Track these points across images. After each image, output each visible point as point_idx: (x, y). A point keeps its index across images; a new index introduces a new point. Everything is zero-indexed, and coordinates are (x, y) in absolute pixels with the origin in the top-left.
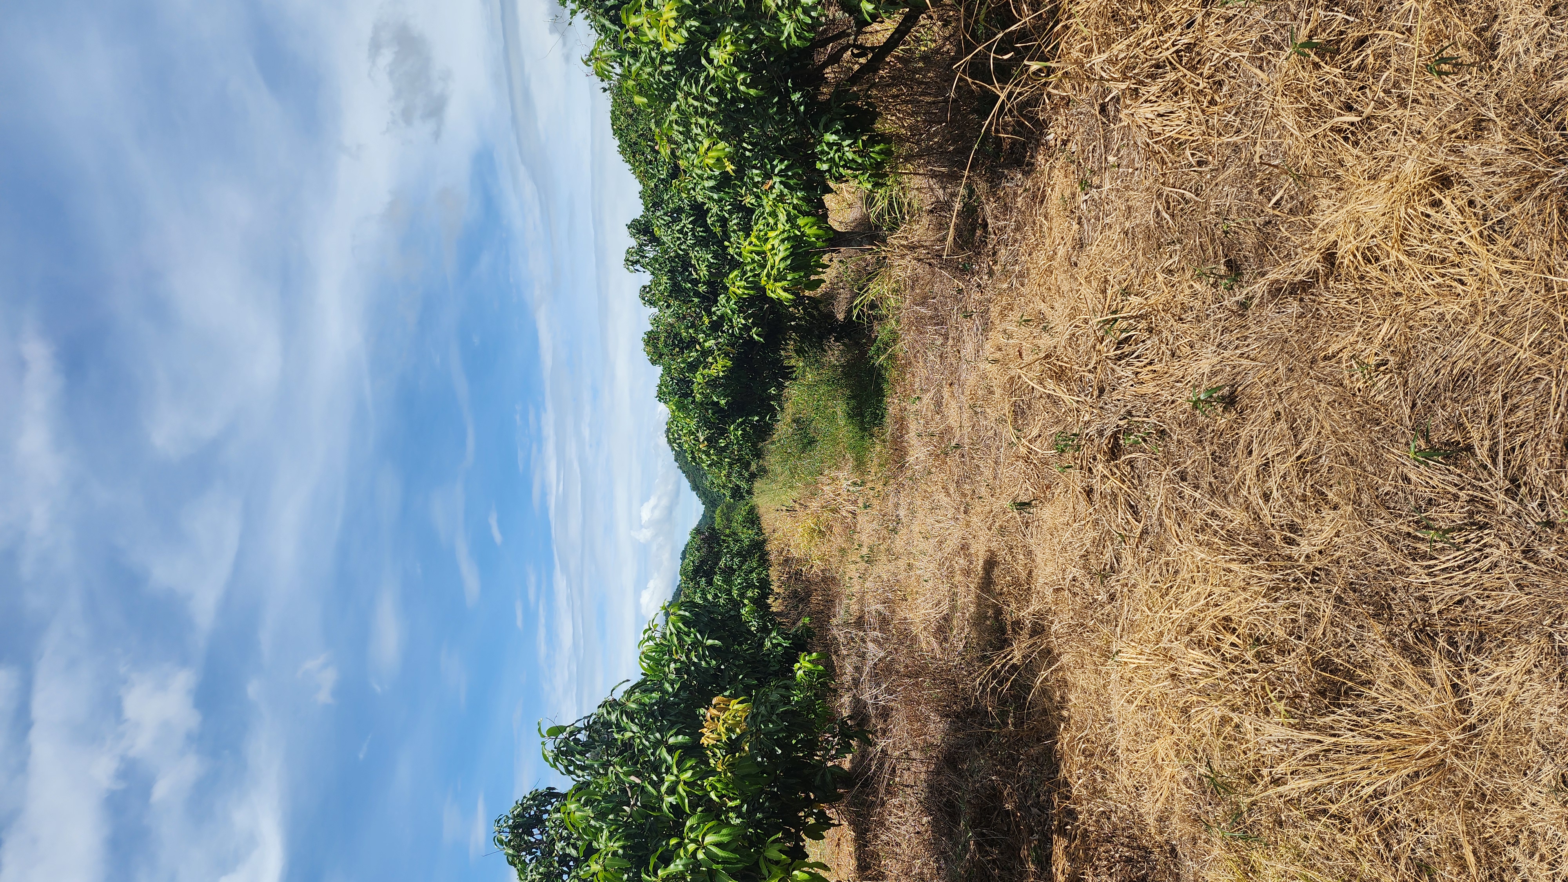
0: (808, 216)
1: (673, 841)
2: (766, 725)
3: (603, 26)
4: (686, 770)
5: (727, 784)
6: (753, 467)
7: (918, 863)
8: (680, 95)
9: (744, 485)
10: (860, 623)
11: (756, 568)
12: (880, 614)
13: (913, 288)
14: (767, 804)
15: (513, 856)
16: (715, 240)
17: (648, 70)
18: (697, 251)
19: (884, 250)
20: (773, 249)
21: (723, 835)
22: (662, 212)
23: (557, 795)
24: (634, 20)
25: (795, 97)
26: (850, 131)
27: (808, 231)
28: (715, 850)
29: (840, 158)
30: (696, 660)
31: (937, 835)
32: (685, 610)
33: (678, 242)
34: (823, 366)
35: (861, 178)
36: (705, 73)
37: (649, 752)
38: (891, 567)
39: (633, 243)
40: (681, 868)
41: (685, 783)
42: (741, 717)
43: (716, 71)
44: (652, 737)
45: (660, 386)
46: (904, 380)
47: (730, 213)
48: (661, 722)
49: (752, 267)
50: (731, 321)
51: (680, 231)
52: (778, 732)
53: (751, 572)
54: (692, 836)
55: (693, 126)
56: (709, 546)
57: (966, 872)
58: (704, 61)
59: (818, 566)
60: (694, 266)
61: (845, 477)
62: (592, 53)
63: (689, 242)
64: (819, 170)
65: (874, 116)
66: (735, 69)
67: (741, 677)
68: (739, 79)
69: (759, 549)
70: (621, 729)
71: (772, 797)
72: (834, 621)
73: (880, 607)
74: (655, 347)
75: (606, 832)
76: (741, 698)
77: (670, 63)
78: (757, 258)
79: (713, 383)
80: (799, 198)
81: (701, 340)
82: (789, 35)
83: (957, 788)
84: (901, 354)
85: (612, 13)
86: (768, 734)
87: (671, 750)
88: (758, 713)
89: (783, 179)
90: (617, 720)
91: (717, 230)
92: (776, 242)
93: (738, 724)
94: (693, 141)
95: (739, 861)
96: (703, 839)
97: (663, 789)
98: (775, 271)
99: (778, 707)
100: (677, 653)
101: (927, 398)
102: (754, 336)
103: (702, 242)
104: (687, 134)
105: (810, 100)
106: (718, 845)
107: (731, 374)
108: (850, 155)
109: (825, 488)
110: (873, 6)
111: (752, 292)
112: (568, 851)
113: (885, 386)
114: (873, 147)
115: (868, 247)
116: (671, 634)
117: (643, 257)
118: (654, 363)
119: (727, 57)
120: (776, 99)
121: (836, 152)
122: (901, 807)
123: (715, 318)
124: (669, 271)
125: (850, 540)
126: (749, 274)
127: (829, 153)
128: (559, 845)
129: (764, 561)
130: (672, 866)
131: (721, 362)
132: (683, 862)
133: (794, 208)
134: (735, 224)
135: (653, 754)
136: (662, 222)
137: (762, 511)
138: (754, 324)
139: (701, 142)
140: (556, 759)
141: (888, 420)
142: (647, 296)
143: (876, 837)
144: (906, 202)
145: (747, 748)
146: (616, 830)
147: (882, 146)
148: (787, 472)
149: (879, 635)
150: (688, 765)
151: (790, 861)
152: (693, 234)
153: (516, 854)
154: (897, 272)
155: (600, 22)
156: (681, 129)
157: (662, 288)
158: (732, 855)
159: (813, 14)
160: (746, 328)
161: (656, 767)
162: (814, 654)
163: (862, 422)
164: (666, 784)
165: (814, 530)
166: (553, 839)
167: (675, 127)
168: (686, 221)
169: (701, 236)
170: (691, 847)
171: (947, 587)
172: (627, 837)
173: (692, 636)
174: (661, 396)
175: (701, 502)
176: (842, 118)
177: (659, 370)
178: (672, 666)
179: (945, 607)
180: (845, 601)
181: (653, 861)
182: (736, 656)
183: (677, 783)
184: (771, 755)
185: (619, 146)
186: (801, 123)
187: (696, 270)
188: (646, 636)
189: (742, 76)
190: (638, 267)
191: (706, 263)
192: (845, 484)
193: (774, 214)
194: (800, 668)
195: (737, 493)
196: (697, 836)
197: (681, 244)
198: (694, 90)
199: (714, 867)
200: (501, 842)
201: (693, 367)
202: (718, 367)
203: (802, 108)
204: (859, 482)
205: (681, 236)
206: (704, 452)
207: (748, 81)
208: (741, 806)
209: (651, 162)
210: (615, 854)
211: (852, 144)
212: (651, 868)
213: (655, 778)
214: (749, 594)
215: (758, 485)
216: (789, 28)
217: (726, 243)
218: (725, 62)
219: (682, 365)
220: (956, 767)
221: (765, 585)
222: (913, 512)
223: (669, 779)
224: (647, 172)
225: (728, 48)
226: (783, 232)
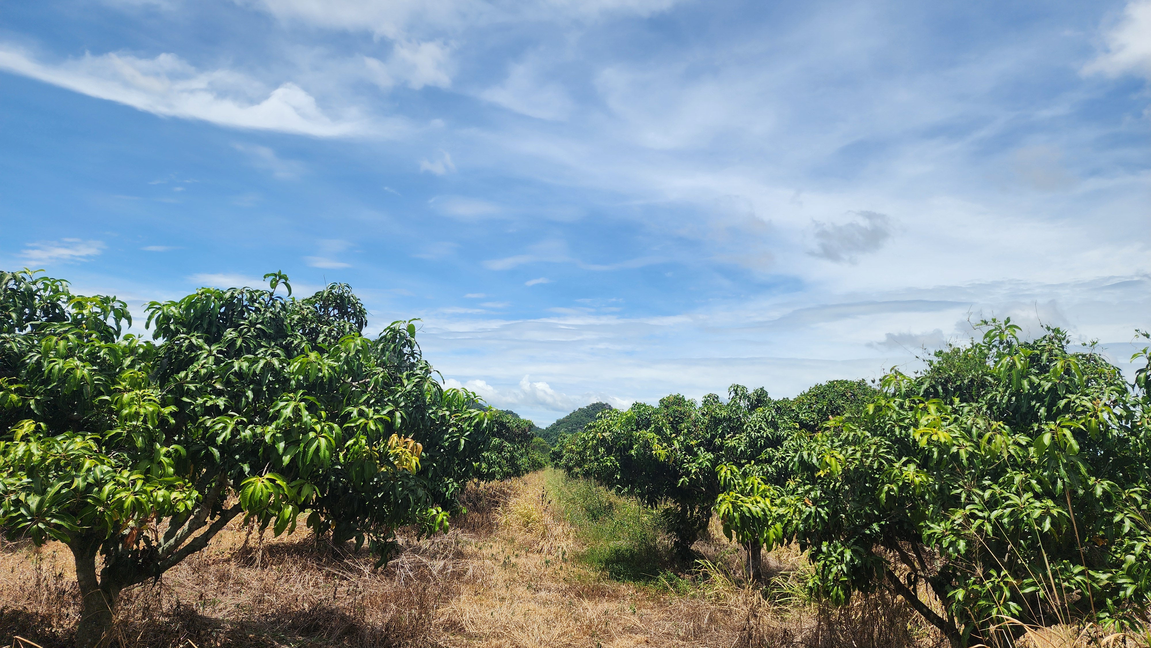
0: (783, 531)
1: (323, 414)
2: (400, 486)
3: (922, 384)
4: (376, 425)
5: (357, 454)
6: (577, 470)
7: (273, 599)
8: (877, 439)
9: (563, 461)
10: (460, 555)
11: (502, 470)
12: (465, 572)
13: (720, 611)
14: (341, 485)
15: (322, 296)
16: (755, 453)
17: (895, 416)
18: (746, 439)
19: (749, 588)
20: (757, 502)
21: (325, 452)
22: (774, 414)
23: (360, 327)
24: (932, 408)
25: (875, 527)
26: (853, 569)
27: (772, 531)
28: (315, 445)
29: (832, 562)
30: (450, 431)
31: (293, 616)
32: (487, 423)
33: (752, 425)
34: (655, 529)
35: (816, 577)
36: (895, 460)
37: (391, 398)
38: (500, 583)
39: (750, 391)
40: (305, 419)
41: (366, 424)
42: (406, 465)
43: (897, 468)
44: (402, 399)
45: (644, 405)
46: (648, 599)
47: (776, 466)
48: (412, 407)
49: (741, 483)
50: (693, 462)
51: (761, 428)
52: (395, 494)
53: (500, 467)
54: (326, 428)
55: (853, 448)
56: (519, 435)
57: (263, 641)
58: (904, 459)
59: (502, 520)
60: (734, 436)
61: (568, 545)
62: (901, 374)
63: (752, 433)
64: (821, 544)
65: (865, 591)
66: (900, 483)
67: (434, 464)
68: (893, 486)
69: (515, 472)
70: (408, 378)
71: (345, 489)
72: (459, 531)
73: (470, 572)
74: (674, 403)
75: (335, 364)
76: (420, 466)
77: (901, 433)
78: (748, 488)
79: (647, 445)
80: (797, 525)
81: (679, 438)
82: (932, 528)
83: (329, 636)
84: (667, 597)
85: (932, 390)
86: (394, 487)
87: (391, 414)
88: (409, 479)
89: (813, 515)
90: (417, 374)
91: (763, 456)
92: (762, 505)
93: (401, 463)
94: (840, 446)
95: (304, 464)
96: (323, 437)
97: (363, 407)
98: (740, 503)
99: (413, 495)
100: (456, 417)
101: (635, 619)
102: (682, 479)
103: (752, 443)
104: (846, 442)
105: (873, 539)
106: (318, 448)
107: (654, 460)
108: (834, 570)
109: (560, 527)
110: (961, 599)
111: (722, 483)
112: (321, 335)
113: (642, 583)
114: (842, 589)
115: (752, 574)
116: (470, 413)
117: (740, 398)
118: (662, 401)
119: (910, 478)
120: (876, 513)
121: (837, 558)
122: (316, 585)
123: (695, 449)
124: (730, 417)
125: (521, 547)
126: (736, 481)
127: (835, 552)
128: (326, 328)
129: (507, 476)
130: (307, 413)
131: (663, 453)
132: (309, 421)
133: (789, 521)
134: (767, 469)
135: (389, 400)
136: (767, 414)
137: (540, 473)
138: (691, 479)
139: (841, 452)
140: (391, 330)
141: (615, 584)
142: (711, 400)
143: (295, 563)
144: (788, 608)
145: (383, 469)
146: (335, 372)
147: (843, 597)
148: (571, 496)
149: (449, 571)
150: (379, 427)
151: (299, 503)
152: (759, 437)
153: (323, 298)
154: (732, 599)
155: (925, 381)
156: (850, 438)
157: (718, 411)
158: (309, 458)
159: (951, 549)
160: (688, 473)
161: (380, 402)
162: (448, 524)
163: (613, 562)
164: (366, 410)
165: (529, 518)
166: (331, 325)
167: (852, 434)
168: (768, 432)
169: (757, 443)
170: (318, 428)
171: (487, 632)
172: (331, 379)
173: (468, 428)
174: (636, 406)
175: (548, 426)
176: (864, 564)
177: (656, 404)
178: (448, 413)
179: (471, 629)
180: (473, 541)
181: (311, 398)
182: (450, 461)
183: (367, 418)
184: (376, 489)
185: (821, 385)
186: (856, 530)
187: (732, 437)
188: (470, 394)
189: (895, 488)
190: (733, 394)
191: (737, 446)
192: (563, 544)
193: (783, 504)
194: (438, 512)
195: (557, 456)
196: (325, 432)
197: (751, 427)
198: (882, 450)
199: (302, 445)
200: (332, 288)
201: (658, 431)
202: (660, 451)
203: (868, 532)
204: (566, 557)
205: (757, 428)
206: (595, 436)
207: (892, 493)
208: (340, 464)
209: (810, 407)
210: (320, 370)
211: (843, 572)
212: (306, 397)
213: (372, 402)
214: (484, 465)
215: (561, 472)
216: (938, 529)
217: (753, 462)
218: (906, 476)
219: (660, 423)
220: (346, 634)
221: (490, 477)
222: (545, 603)
223: (370, 412)
224: (803, 404)
225: (916, 479)
226: (769, 510)
